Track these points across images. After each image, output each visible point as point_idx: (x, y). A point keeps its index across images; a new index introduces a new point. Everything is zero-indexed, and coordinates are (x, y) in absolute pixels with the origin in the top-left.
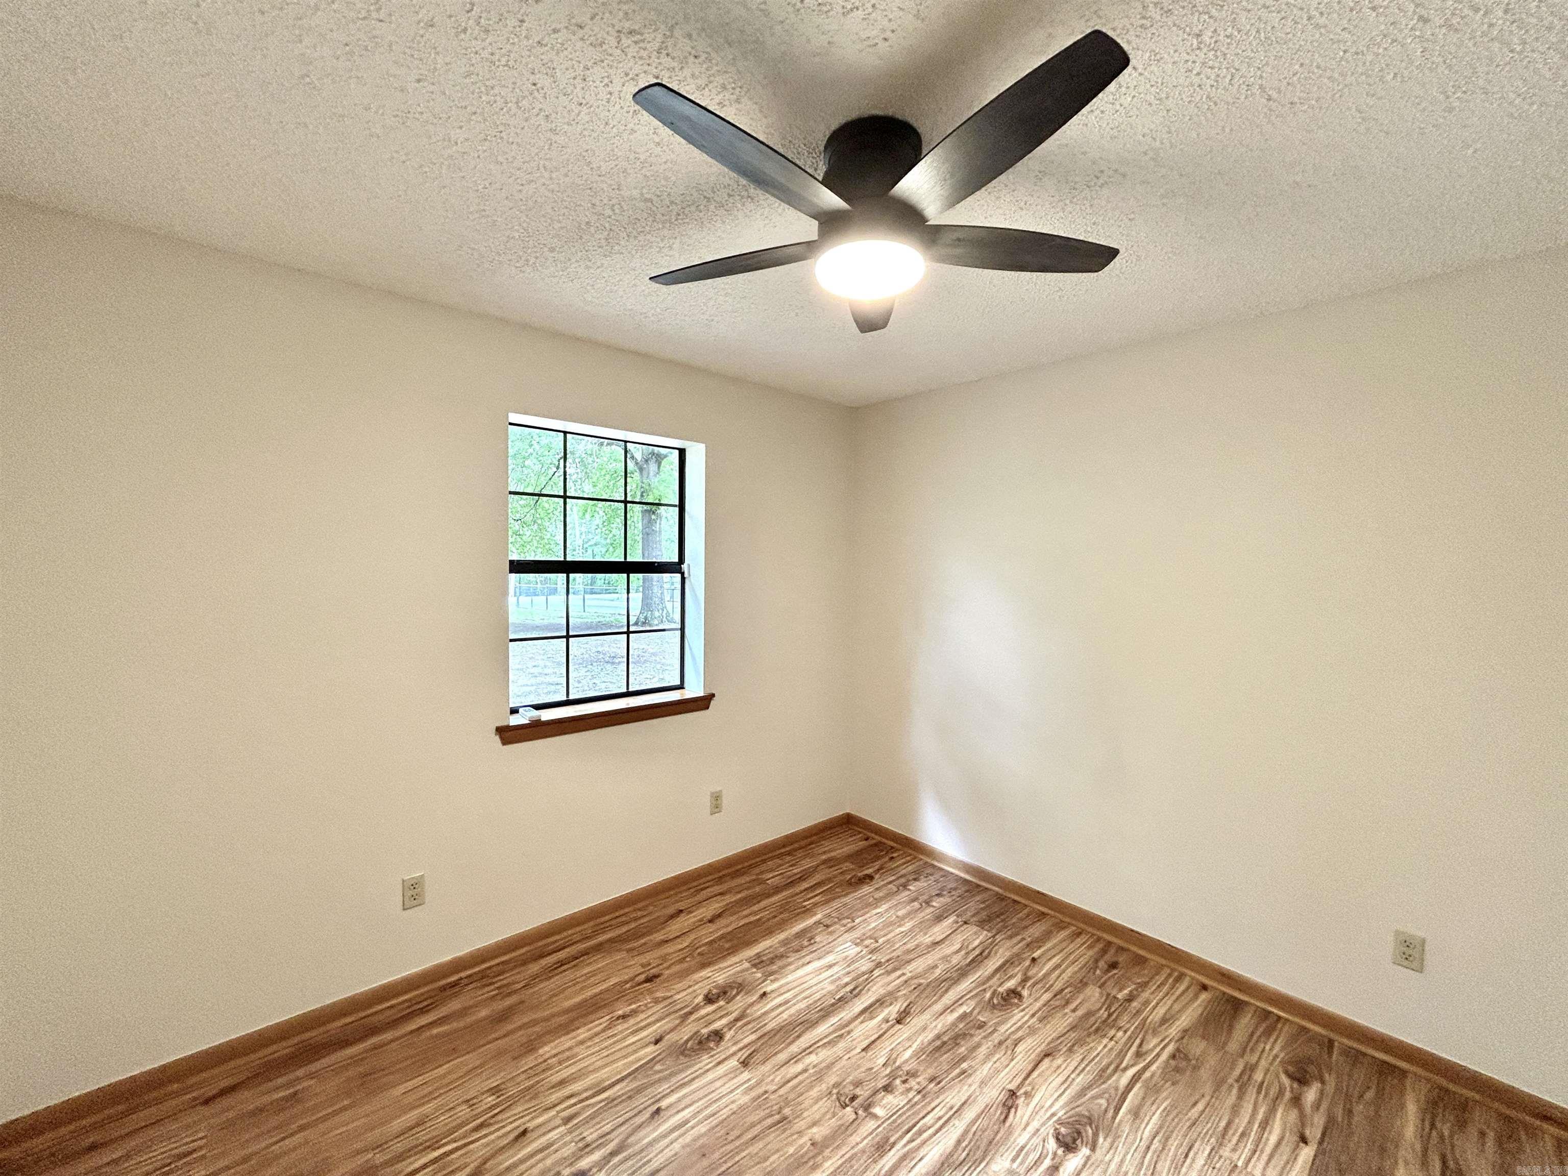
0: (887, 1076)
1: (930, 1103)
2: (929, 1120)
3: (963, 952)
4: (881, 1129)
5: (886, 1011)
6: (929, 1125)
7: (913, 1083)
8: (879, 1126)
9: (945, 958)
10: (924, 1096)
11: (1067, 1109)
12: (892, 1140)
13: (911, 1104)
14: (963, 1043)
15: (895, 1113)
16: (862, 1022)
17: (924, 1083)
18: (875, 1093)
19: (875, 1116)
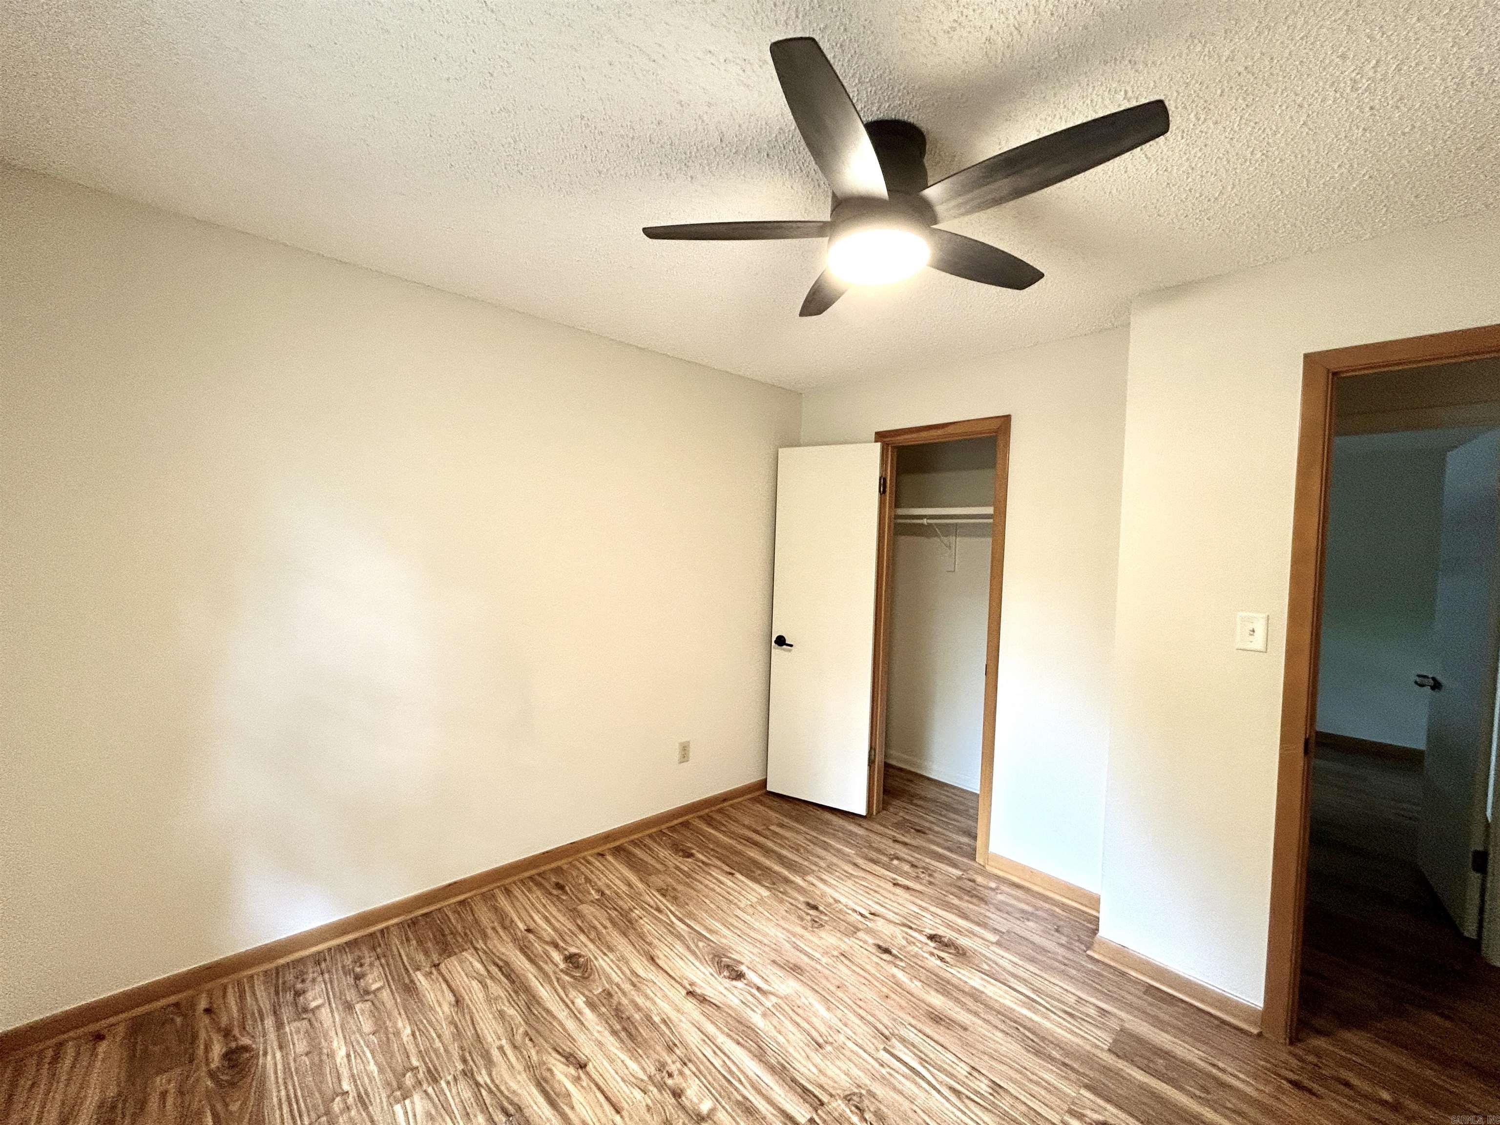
0: (660, 1091)
1: (698, 1058)
2: (718, 1063)
3: (488, 981)
4: (727, 1107)
5: (560, 1076)
6: (721, 1063)
7: (674, 1068)
8: (723, 1107)
9: (490, 1000)
10: (690, 1061)
11: (708, 966)
12: (740, 1098)
13: (698, 1074)
14: (627, 1013)
15: (710, 1092)
16: (573, 1108)
17: (675, 1057)
18: (683, 1108)
19: (713, 1110)
